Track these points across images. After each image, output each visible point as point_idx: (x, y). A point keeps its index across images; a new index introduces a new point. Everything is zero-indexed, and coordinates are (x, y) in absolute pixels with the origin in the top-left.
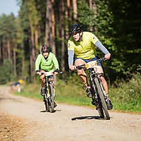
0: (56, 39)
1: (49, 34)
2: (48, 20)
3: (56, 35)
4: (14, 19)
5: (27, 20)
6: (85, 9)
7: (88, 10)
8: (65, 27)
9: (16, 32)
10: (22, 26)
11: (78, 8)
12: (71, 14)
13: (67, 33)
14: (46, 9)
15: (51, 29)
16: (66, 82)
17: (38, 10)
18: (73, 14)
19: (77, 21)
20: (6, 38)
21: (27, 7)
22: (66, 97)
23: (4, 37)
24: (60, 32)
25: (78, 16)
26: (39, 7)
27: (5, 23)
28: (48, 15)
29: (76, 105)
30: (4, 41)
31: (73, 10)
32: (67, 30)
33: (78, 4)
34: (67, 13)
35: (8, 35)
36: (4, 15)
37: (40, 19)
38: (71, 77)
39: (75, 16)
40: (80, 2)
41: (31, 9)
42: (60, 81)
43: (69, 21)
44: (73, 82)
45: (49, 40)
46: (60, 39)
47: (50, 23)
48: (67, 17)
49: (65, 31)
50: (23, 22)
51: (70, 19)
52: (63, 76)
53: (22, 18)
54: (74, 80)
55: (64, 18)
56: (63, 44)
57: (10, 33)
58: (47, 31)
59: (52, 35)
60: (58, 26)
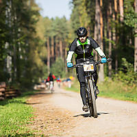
0: (104, 39)
1: (97, 35)
2: (97, 23)
3: (104, 36)
4: (66, 21)
5: (78, 23)
6: (130, 12)
7: (133, 13)
8: (112, 29)
9: (68, 33)
10: (73, 27)
11: (124, 12)
12: (118, 17)
13: (114, 34)
14: (95, 13)
15: (100, 31)
16: (113, 79)
17: (88, 13)
18: (119, 17)
19: (123, 23)
20: (59, 39)
21: (78, 10)
22: (112, 92)
23: (57, 38)
24: (108, 33)
26: (88, 10)
27: (58, 24)
28: (96, 18)
29: (122, 100)
30: (57, 41)
31: (119, 13)
32: (114, 31)
33: (124, 8)
34: (114, 16)
35: (60, 36)
36: (57, 18)
37: (89, 21)
38: (117, 75)
40: (127, 6)
41: (81, 12)
42: (107, 77)
43: (116, 24)
44: (119, 79)
46: (107, 40)
47: (99, 25)
48: (114, 19)
50: (74, 24)
51: (117, 22)
52: (110, 73)
53: (73, 20)
54: (120, 77)
55: (112, 21)
56: (110, 44)
57: (62, 34)
58: (96, 33)
59: (101, 36)
60: (105, 27)
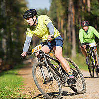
25: (91, 9)
39: (89, 10)
45: (70, 26)
49: (82, 20)
